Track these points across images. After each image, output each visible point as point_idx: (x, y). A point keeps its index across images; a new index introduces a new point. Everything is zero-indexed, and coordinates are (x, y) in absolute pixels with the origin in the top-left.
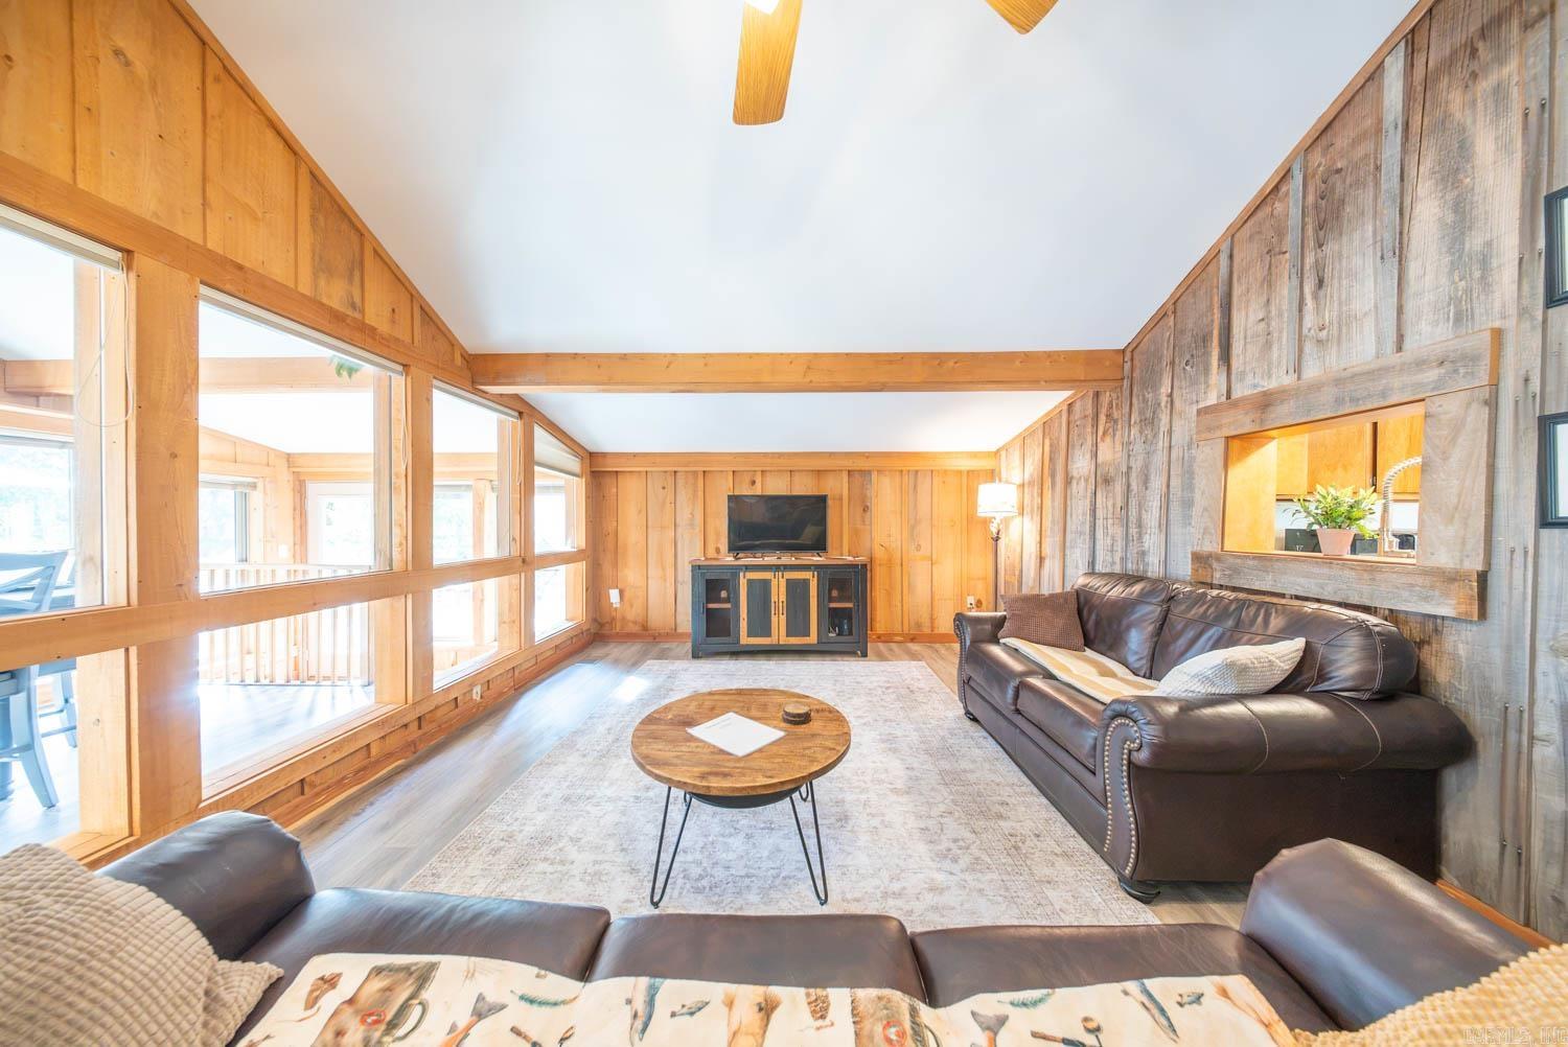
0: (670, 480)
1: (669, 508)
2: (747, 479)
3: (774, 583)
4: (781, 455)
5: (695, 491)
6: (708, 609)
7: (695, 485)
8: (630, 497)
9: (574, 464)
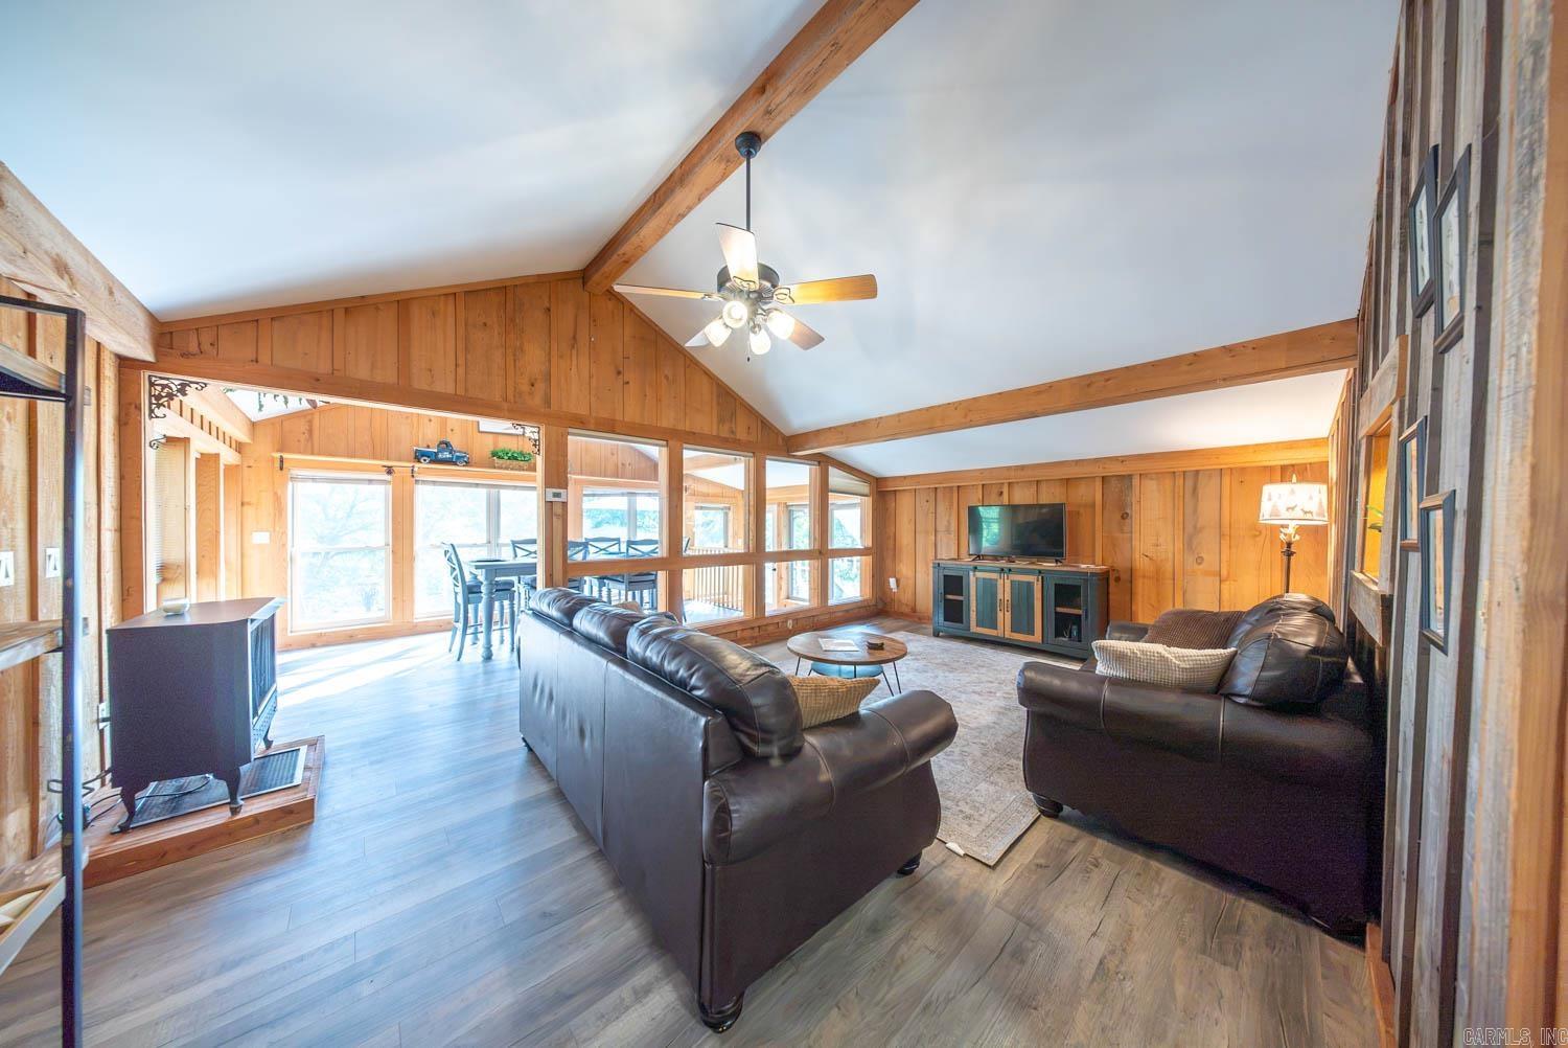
0: (932, 495)
1: (931, 516)
2: (995, 490)
3: (1000, 582)
4: (1022, 468)
5: (951, 505)
6: (946, 600)
7: (951, 498)
8: (904, 508)
9: (864, 488)
